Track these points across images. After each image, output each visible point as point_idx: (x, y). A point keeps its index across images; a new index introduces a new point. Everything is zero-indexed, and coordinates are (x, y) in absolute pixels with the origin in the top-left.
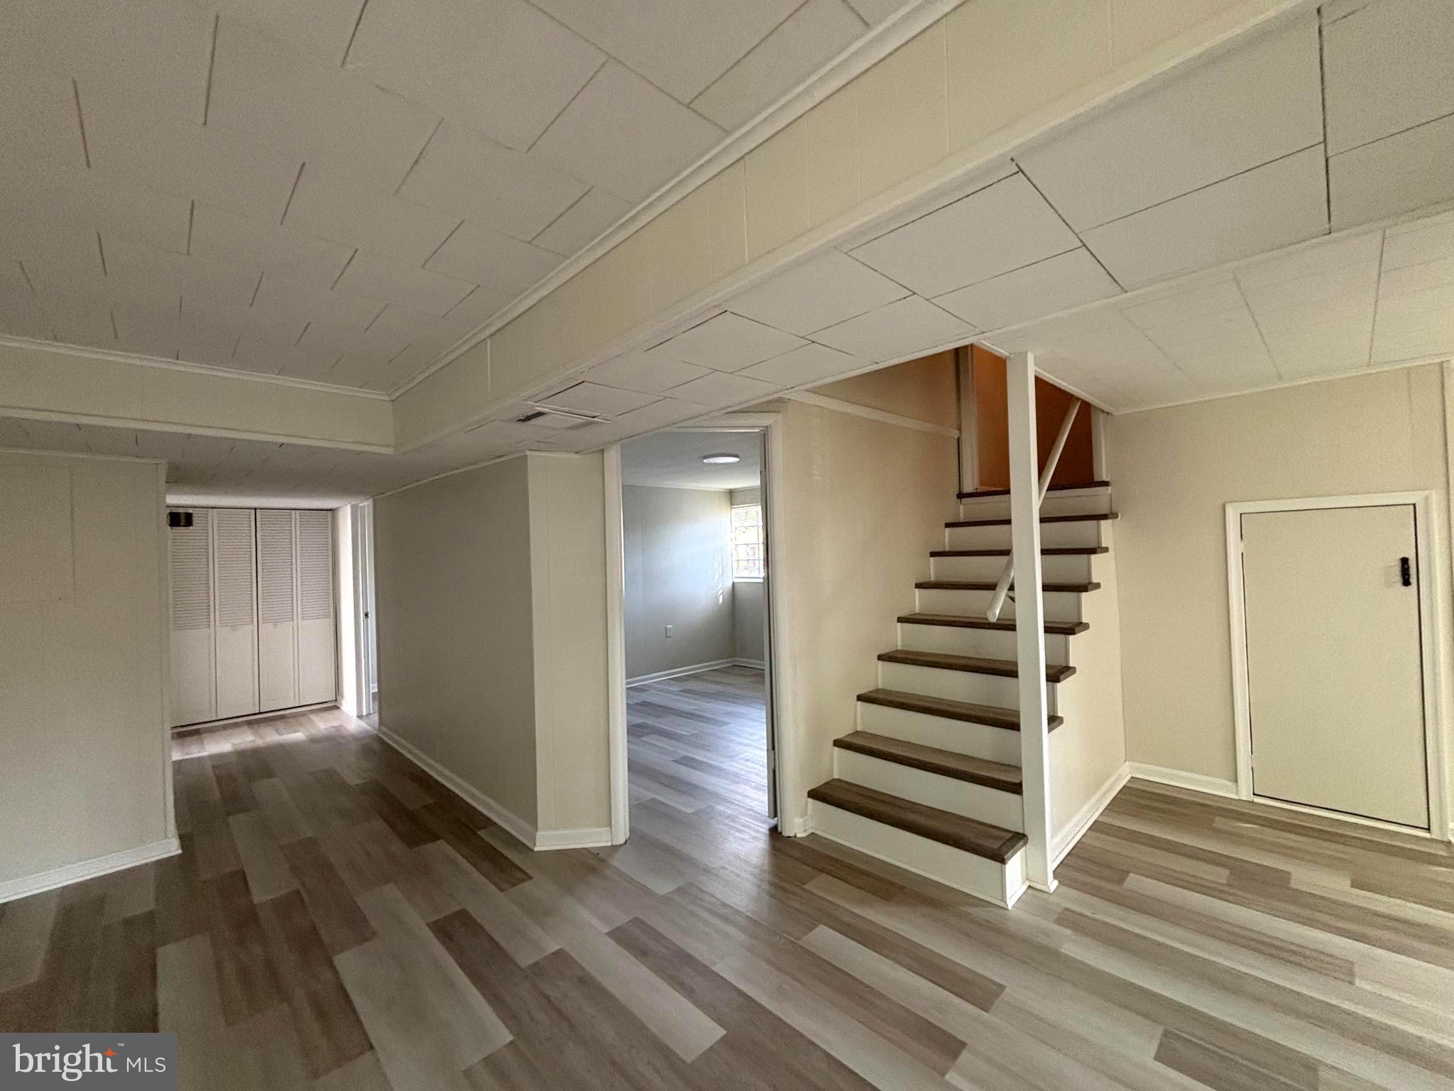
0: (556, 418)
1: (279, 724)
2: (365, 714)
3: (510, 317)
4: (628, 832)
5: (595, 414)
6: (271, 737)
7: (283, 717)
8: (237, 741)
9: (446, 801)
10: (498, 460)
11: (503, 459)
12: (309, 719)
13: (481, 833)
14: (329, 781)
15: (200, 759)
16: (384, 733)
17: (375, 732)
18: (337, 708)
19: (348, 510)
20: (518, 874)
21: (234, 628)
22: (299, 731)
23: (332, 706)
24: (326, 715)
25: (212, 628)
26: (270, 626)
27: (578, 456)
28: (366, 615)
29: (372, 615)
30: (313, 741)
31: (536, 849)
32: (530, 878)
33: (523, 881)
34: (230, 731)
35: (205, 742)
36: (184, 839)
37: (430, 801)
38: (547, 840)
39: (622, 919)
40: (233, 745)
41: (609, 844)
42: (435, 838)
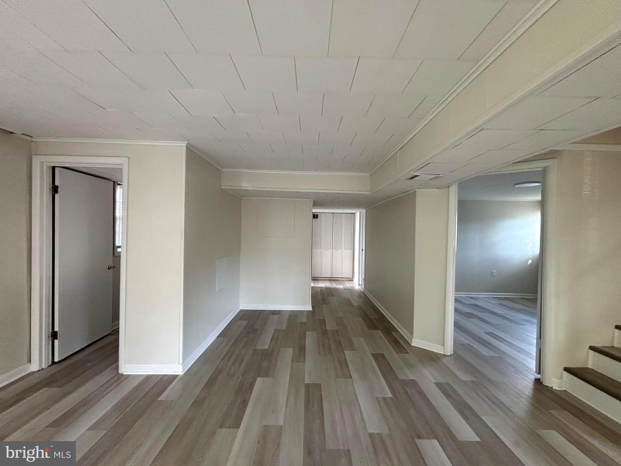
0: (423, 177)
1: (337, 282)
2: (360, 284)
3: (405, 142)
4: (452, 351)
5: (439, 174)
6: (334, 285)
7: (337, 280)
8: (326, 284)
9: (382, 319)
10: (405, 194)
11: (407, 193)
12: (345, 283)
13: (393, 333)
14: (348, 302)
15: (317, 287)
16: (365, 292)
17: (363, 291)
18: (352, 280)
19: (359, 213)
20: (404, 350)
21: (327, 250)
22: (341, 285)
23: (351, 280)
24: (349, 282)
25: (321, 249)
26: (335, 250)
27: (438, 190)
28: (362, 250)
29: (364, 250)
30: (345, 289)
31: (412, 345)
32: (408, 353)
33: (406, 353)
34: (324, 281)
35: (319, 283)
36: (313, 307)
37: (377, 317)
38: (416, 342)
39: (441, 380)
40: (325, 285)
41: (443, 354)
42: (377, 329)
